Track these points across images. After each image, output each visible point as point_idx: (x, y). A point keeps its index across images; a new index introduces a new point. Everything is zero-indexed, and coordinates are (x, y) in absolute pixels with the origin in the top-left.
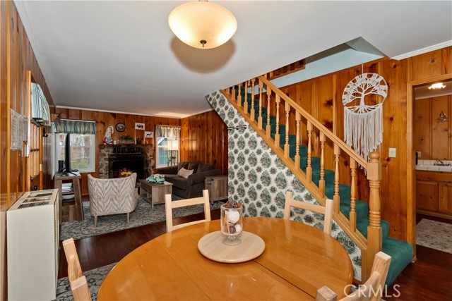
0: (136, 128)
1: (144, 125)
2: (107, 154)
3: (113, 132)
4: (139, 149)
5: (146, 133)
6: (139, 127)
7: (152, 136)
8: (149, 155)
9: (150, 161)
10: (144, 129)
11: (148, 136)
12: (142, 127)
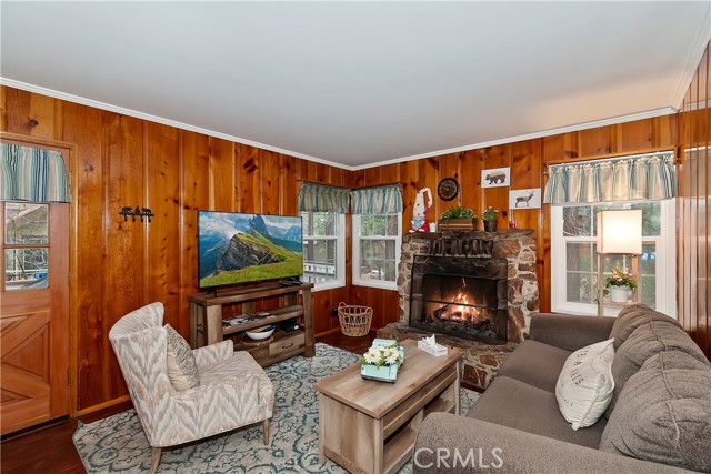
0: (485, 184)
1: (506, 171)
2: (412, 253)
3: (430, 203)
4: (488, 246)
5: (514, 195)
6: (494, 179)
7: (535, 203)
8: (515, 262)
9: (519, 285)
10: (507, 183)
11: (522, 205)
12: (502, 177)
